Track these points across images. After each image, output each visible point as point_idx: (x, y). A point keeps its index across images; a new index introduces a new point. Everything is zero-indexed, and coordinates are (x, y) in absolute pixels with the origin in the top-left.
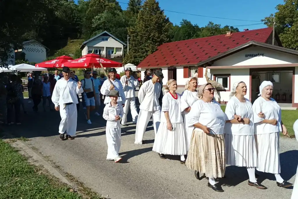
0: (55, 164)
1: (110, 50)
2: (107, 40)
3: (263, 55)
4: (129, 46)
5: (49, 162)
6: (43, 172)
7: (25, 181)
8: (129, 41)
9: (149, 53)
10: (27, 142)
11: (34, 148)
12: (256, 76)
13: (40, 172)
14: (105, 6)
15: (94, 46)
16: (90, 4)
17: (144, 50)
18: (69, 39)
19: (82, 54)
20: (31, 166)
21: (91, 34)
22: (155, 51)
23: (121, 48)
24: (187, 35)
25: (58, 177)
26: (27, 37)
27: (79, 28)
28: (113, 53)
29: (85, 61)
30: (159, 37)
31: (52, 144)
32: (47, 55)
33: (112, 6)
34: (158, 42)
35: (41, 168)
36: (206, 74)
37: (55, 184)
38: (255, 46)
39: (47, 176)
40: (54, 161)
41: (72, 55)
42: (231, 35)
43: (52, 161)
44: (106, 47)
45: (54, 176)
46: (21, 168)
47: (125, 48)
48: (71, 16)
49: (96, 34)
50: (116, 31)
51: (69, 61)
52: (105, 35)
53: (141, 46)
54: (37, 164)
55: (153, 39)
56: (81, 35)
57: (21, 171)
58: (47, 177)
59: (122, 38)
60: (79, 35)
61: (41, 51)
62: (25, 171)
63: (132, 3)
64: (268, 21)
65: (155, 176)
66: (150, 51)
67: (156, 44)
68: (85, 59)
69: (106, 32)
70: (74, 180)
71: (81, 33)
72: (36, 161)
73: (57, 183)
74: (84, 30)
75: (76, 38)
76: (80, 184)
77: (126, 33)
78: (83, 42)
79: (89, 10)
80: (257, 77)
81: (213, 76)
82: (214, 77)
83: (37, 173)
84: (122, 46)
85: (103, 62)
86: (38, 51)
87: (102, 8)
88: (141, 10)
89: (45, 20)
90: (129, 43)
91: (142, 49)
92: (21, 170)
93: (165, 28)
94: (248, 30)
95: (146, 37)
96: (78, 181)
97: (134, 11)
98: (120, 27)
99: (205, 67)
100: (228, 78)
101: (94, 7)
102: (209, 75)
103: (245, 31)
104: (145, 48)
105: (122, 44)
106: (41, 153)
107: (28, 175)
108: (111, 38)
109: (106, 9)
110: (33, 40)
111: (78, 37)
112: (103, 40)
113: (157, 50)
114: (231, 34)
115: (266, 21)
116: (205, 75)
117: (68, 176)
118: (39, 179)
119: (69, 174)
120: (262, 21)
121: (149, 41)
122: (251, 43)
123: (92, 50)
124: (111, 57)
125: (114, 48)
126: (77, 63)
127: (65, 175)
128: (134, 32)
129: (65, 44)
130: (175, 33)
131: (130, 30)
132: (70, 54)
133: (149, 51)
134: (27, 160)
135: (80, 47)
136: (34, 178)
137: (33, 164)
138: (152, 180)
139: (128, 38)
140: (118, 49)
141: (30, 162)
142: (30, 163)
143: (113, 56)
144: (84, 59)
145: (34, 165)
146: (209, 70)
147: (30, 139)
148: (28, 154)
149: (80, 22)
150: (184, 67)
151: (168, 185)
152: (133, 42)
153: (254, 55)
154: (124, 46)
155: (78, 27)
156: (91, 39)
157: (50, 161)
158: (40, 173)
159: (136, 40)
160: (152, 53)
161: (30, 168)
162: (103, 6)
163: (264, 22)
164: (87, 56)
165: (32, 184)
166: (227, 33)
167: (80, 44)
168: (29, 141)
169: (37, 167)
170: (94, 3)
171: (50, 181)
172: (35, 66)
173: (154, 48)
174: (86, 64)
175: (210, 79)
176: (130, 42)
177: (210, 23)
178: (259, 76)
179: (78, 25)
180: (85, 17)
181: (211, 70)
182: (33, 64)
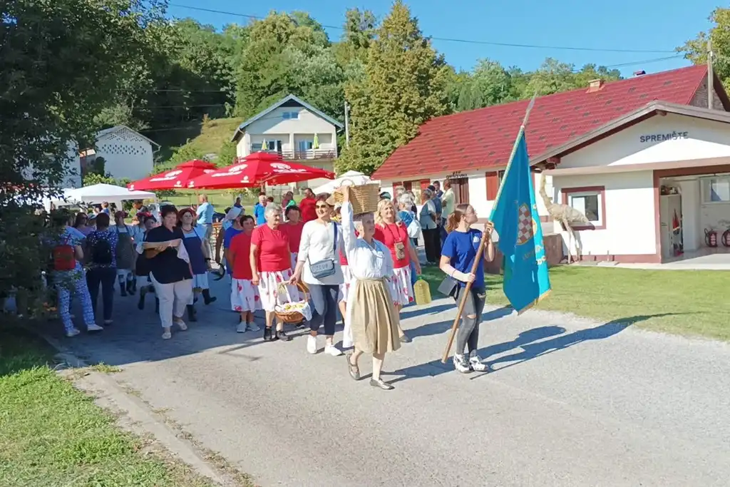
0: (180, 428)
1: (304, 141)
2: (295, 115)
3: (685, 135)
4: (349, 128)
5: (167, 423)
6: (153, 451)
7: (112, 474)
8: (349, 116)
9: (398, 143)
10: (114, 376)
11: (130, 391)
12: (671, 189)
13: (146, 451)
14: (288, 35)
15: (265, 133)
16: (253, 32)
17: (386, 137)
18: (206, 116)
19: (236, 153)
20: (125, 436)
21: (258, 102)
22: (413, 136)
23: (331, 134)
24: (489, 95)
25: (189, 462)
26: (107, 120)
27: (227, 92)
28: (311, 148)
29: (244, 172)
30: (421, 104)
31: (172, 380)
32: (156, 160)
33: (304, 33)
34: (421, 114)
35: (150, 440)
36: (543, 188)
37: (182, 480)
38: (665, 113)
39: (163, 460)
40: (179, 422)
41: (214, 157)
42: (601, 89)
43: (174, 421)
44: (295, 134)
45: (179, 461)
46: (102, 442)
47: (341, 133)
48: (208, 65)
49: (268, 104)
50: (316, 94)
51: (207, 171)
52: (291, 103)
53: (378, 128)
54: (138, 431)
55: (407, 108)
56: (233, 106)
57: (101, 450)
58: (162, 462)
59: (332, 110)
60: (228, 106)
61: (141, 150)
62: (110, 448)
63: (352, 23)
64: (693, 49)
65: (426, 454)
66: (402, 138)
67: (416, 120)
69: (292, 96)
70: (229, 468)
71: (232, 102)
72: (135, 423)
73: (187, 478)
74: (239, 95)
75: (221, 114)
76: (242, 478)
77: (340, 96)
78: (239, 123)
79: (249, 48)
80: (673, 191)
81: (560, 194)
82: (562, 195)
83: (140, 453)
84: (332, 130)
85: (288, 171)
86: (133, 151)
87: (280, 40)
88: (375, 39)
89: (148, 77)
90: (351, 122)
91: (382, 135)
92: (102, 448)
93: (434, 81)
94: (644, 73)
95: (391, 104)
96: (237, 471)
97: (357, 43)
98: (325, 82)
99: (539, 172)
100: (599, 197)
101: (263, 40)
102: (550, 191)
103: (636, 76)
104: (387, 132)
105: (333, 124)
106: (147, 402)
107: (117, 458)
108: (305, 110)
109: (290, 41)
110: (122, 126)
111: (227, 113)
112: (286, 116)
113: (418, 134)
114: (600, 86)
115: (689, 52)
116: (540, 192)
117: (213, 458)
118: (145, 469)
119: (214, 454)
120: (679, 50)
121: (397, 115)
122: (652, 109)
123: (260, 142)
124: (308, 158)
125: (314, 134)
126: (226, 176)
127: (207, 457)
128: (361, 95)
129: (196, 133)
130: (460, 89)
131: (349, 88)
132: (207, 155)
133: (397, 137)
134: (114, 421)
135: (234, 136)
136: (132, 467)
137: (129, 431)
138: (417, 464)
139: (347, 108)
140: (324, 137)
141: (123, 425)
142: (122, 427)
143: (311, 154)
144: (243, 167)
145: (131, 432)
146: (549, 179)
147: (120, 367)
148: (116, 405)
149: (229, 77)
150: (487, 173)
151: (458, 477)
152: (360, 120)
153: (663, 136)
154: (337, 128)
155: (225, 88)
156: (257, 116)
157: (170, 421)
158: (147, 453)
159: (366, 112)
160: (407, 143)
161: (123, 441)
162: (283, 36)
163: (683, 53)
164: (248, 160)
165: (129, 481)
166: (592, 85)
167: (231, 130)
168: (117, 374)
169: (139, 437)
170: (261, 29)
171: (171, 472)
172: (127, 187)
173: (411, 130)
174: (246, 178)
175: (552, 202)
176: (352, 118)
177: (549, 60)
178: (679, 189)
179: (225, 83)
180: (242, 65)
181: (555, 178)
182: (123, 182)
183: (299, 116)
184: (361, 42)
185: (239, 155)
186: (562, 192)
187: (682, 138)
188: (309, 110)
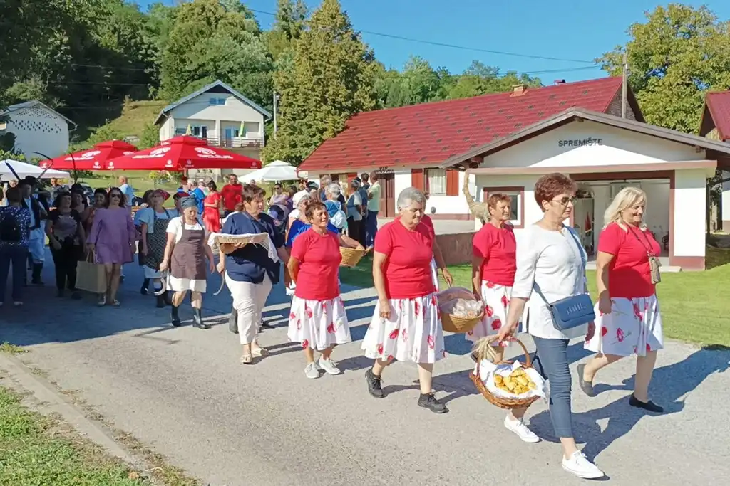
0: (90, 409)
1: (230, 129)
2: (222, 102)
3: (599, 142)
4: (277, 118)
5: (76, 404)
6: (60, 431)
7: (15, 453)
8: (278, 105)
9: (326, 135)
10: (19, 356)
11: (36, 372)
12: (585, 193)
13: (53, 431)
14: (217, 20)
15: (191, 117)
16: (181, 13)
17: (314, 128)
18: (127, 97)
19: (159, 137)
20: (29, 416)
21: (183, 87)
22: (340, 129)
23: (259, 123)
24: (419, 94)
25: (98, 443)
26: (20, 95)
27: (151, 74)
28: (237, 136)
29: (167, 156)
30: (350, 97)
31: (84, 361)
32: (73, 139)
33: (233, 18)
34: (349, 108)
35: (57, 421)
36: (466, 186)
37: (91, 460)
38: (582, 119)
39: (71, 440)
40: (89, 403)
41: (135, 140)
42: (524, 94)
43: (84, 402)
44: (221, 121)
45: (89, 441)
46: (5, 422)
47: (269, 122)
48: (132, 44)
49: (194, 88)
50: (244, 82)
51: (127, 153)
52: (218, 89)
53: (305, 120)
54: (45, 412)
55: (334, 102)
56: (158, 89)
57: (4, 430)
58: (70, 442)
59: (261, 99)
60: (151, 89)
61: (56, 129)
62: (13, 428)
63: (284, 13)
64: (611, 61)
65: (344, 436)
66: (330, 130)
67: (343, 114)
68: (168, 149)
69: (219, 82)
70: (141, 449)
71: (156, 84)
72: (42, 404)
73: (96, 458)
74: (164, 78)
75: (145, 97)
76: (155, 458)
77: (269, 85)
78: (162, 106)
79: (176, 29)
80: (587, 195)
81: (482, 192)
82: (484, 194)
83: (46, 433)
84: (260, 119)
85: (213, 157)
86: (47, 128)
87: (209, 24)
88: (305, 30)
89: (66, 52)
90: (279, 112)
91: (310, 126)
92: (5, 427)
93: (363, 76)
94: (564, 81)
95: (317, 96)
96: (150, 452)
97: (289, 33)
98: (254, 70)
99: (463, 170)
100: (519, 197)
101: (191, 22)
102: (473, 189)
103: (556, 84)
104: (315, 124)
105: (260, 112)
106: (54, 383)
107: (21, 438)
108: (233, 97)
109: (219, 26)
110: (35, 102)
111: (150, 95)
112: (213, 102)
113: (345, 128)
114: (523, 92)
115: (606, 63)
116: (464, 190)
117: (125, 438)
118: (51, 449)
119: (126, 435)
120: (597, 61)
121: (324, 107)
122: (571, 115)
123: (184, 127)
124: (234, 146)
125: (240, 122)
126: (147, 159)
127: (118, 437)
128: (290, 85)
129: (116, 114)
130: (389, 87)
131: (277, 78)
132: (128, 138)
133: (326, 129)
134: (17, 401)
135: (157, 120)
136: (37, 446)
137: (35, 411)
138: (335, 445)
139: (275, 98)
140: (250, 126)
141: (28, 405)
142: (27, 408)
143: (237, 142)
144: (166, 150)
145: (36, 413)
146: (472, 178)
147: (26, 348)
148: (21, 386)
149: (154, 58)
150: (412, 170)
151: (375, 457)
152: (288, 110)
153: (580, 141)
154: (265, 117)
155: (149, 70)
156: (181, 101)
157: (80, 403)
158: (54, 433)
159: (295, 103)
160: (335, 135)
161: (27, 421)
162: (212, 19)
163: (601, 64)
164: (172, 143)
165: (34, 460)
166: (516, 89)
167: (154, 113)
168: (24, 355)
169: (45, 417)
170: (189, 10)
171: (78, 452)
172: (39, 165)
173: (339, 123)
175: (475, 200)
176: (280, 108)
177: (476, 63)
178: (592, 194)
179: (150, 64)
180: (168, 47)
181: (477, 176)
182: (35, 161)
183: (226, 103)
184: (293, 32)
185: (162, 139)
186: (484, 191)
187: (597, 144)
188: (235, 96)
